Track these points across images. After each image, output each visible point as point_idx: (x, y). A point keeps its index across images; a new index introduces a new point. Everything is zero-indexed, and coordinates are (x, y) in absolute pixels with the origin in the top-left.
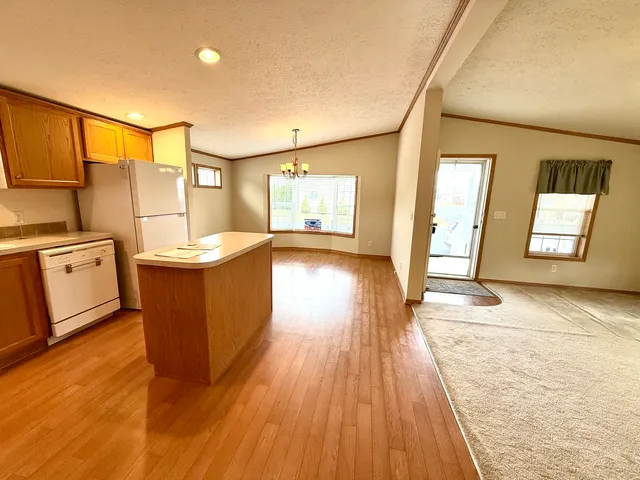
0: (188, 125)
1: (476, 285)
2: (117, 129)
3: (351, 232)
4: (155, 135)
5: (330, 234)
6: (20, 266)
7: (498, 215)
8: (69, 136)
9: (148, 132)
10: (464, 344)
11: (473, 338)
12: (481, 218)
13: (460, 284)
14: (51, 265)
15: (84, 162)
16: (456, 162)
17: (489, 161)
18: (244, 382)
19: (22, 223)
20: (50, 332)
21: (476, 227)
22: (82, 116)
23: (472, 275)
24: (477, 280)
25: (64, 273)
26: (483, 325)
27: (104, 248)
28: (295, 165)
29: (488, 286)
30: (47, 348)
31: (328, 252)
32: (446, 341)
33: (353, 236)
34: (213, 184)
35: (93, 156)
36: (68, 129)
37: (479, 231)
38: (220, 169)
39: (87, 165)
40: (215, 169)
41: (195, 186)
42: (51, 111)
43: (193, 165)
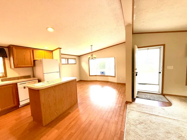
0: (61, 48)
1: (162, 96)
2: (43, 51)
3: (114, 76)
4: (54, 52)
5: (108, 76)
6: (12, 87)
7: (169, 68)
8: (29, 54)
9: (52, 51)
10: (143, 124)
11: (149, 122)
12: (161, 69)
13: (154, 95)
14: (20, 86)
15: (33, 60)
16: (148, 49)
17: (162, 47)
18: (53, 127)
19: (20, 76)
20: (19, 104)
21: (160, 73)
22: (33, 50)
23: (161, 92)
24: (163, 94)
25: (23, 88)
26: (157, 116)
27: (35, 82)
28: (92, 56)
29: (167, 97)
30: (19, 108)
31: (108, 82)
32: (135, 122)
33: (115, 77)
34: (74, 63)
35: (35, 59)
36: (29, 53)
37: (161, 74)
38: (75, 59)
39: (34, 61)
40: (74, 59)
41: (67, 64)
42: (26, 49)
43: (67, 58)
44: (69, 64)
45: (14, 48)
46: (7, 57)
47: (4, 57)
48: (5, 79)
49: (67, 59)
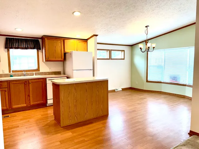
0: (97, 35)
4: (89, 41)
5: (185, 85)
6: (42, 82)
8: (60, 46)
9: (86, 41)
19: (50, 71)
20: (47, 102)
22: (64, 39)
31: (183, 97)
35: (67, 51)
36: (60, 44)
38: (124, 51)
39: (65, 54)
40: (122, 51)
41: (109, 59)
42: (56, 39)
43: (109, 50)
44: (111, 59)
45: (46, 39)
46: (40, 49)
47: (38, 49)
48: (38, 73)
49: (108, 52)
